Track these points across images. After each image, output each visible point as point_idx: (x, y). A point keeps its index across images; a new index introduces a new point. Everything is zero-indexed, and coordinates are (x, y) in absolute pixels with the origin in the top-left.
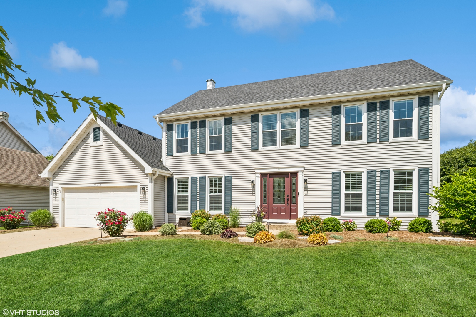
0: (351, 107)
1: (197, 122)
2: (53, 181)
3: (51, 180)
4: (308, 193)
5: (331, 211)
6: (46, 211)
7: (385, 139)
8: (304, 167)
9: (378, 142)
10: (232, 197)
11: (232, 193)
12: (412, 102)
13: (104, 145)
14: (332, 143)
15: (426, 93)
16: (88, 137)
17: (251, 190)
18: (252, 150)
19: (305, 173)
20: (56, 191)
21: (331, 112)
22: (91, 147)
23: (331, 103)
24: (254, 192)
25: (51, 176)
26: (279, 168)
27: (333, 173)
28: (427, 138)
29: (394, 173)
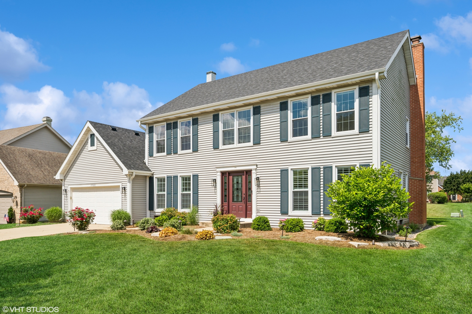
0: (298, 101)
1: (171, 123)
2: (64, 182)
3: (63, 181)
4: (260, 191)
5: (280, 210)
6: (58, 208)
7: (328, 134)
8: (257, 165)
9: (322, 137)
10: (199, 196)
11: (199, 191)
12: (354, 93)
13: (98, 149)
14: (280, 140)
15: (366, 83)
16: (86, 142)
17: (214, 189)
18: (214, 149)
19: (258, 171)
20: (66, 191)
21: (279, 107)
22: (89, 151)
23: (279, 98)
24: (216, 191)
25: (62, 178)
26: (235, 167)
27: (282, 171)
28: (367, 131)
29: (338, 169)
